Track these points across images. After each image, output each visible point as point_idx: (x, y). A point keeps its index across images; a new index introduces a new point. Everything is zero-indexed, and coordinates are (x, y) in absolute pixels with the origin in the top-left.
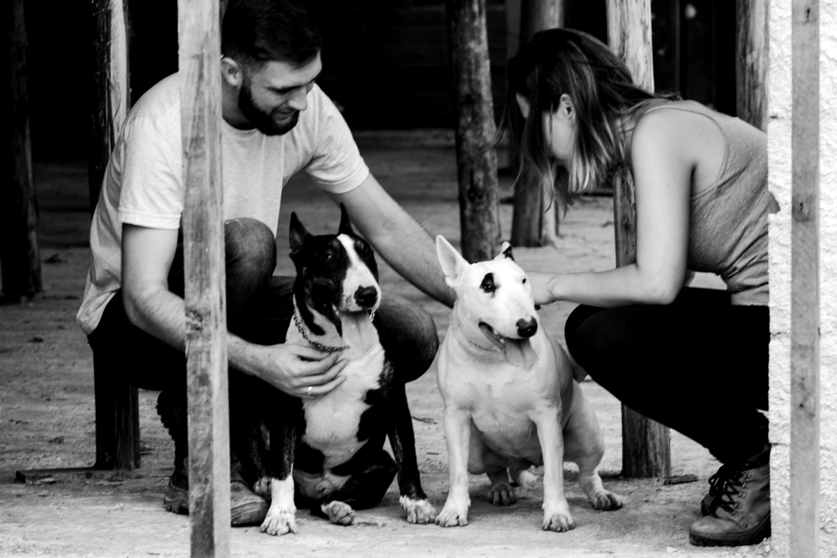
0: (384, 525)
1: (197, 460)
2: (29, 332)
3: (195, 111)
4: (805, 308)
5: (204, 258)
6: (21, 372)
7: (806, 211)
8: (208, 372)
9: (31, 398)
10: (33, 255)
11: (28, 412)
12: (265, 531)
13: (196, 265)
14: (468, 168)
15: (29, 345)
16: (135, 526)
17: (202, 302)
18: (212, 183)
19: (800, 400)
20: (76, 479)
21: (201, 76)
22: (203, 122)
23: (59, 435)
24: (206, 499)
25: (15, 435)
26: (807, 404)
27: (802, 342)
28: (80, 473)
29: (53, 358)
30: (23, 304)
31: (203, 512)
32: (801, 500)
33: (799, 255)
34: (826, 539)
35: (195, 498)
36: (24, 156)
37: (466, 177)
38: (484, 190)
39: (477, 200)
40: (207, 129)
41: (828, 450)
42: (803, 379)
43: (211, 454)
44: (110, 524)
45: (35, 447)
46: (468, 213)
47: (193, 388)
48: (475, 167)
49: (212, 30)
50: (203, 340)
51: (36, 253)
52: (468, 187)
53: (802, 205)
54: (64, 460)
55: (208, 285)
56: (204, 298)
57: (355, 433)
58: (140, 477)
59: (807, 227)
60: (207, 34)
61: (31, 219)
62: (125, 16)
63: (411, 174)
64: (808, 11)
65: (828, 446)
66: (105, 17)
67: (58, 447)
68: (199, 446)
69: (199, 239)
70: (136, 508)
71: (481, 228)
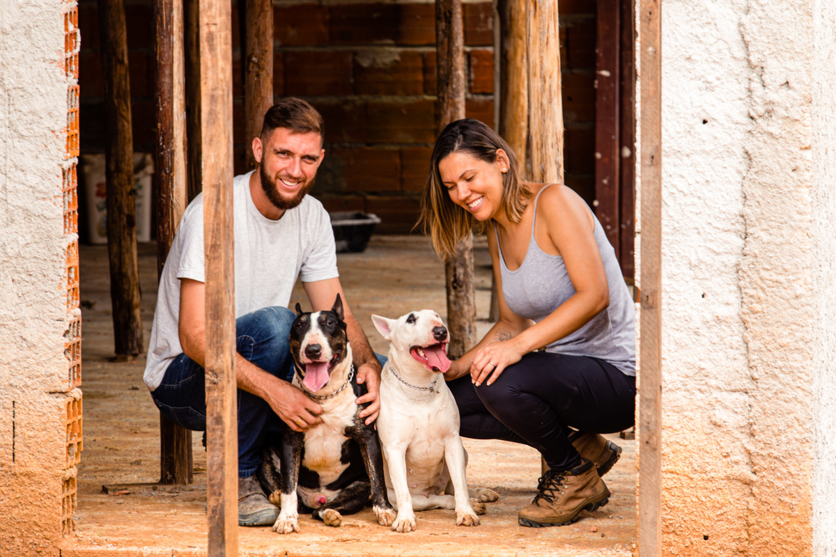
0: (363, 527)
1: (213, 479)
2: (130, 383)
3: (213, 225)
4: (650, 371)
5: (219, 331)
6: (119, 412)
7: (650, 301)
8: (222, 415)
9: (123, 431)
10: (137, 326)
11: (119, 442)
12: (276, 531)
13: (214, 337)
14: (452, 265)
15: (128, 392)
16: (183, 526)
17: (218, 364)
18: (226, 278)
19: (646, 438)
20: (145, 491)
21: (218, 200)
22: (220, 233)
23: (138, 458)
24: (219, 507)
25: (107, 458)
26: (651, 441)
27: (647, 396)
28: (148, 487)
29: (144, 402)
30: (129, 362)
31: (217, 517)
32: (647, 511)
33: (646, 333)
34: (676, 539)
35: (212, 506)
36: (132, 253)
37: (451, 272)
38: (464, 282)
39: (459, 289)
40: (222, 239)
41: (678, 474)
42: (648, 423)
43: (223, 474)
44: (165, 524)
45: (120, 468)
46: (452, 298)
47: (211, 426)
48: (457, 264)
49: (227, 167)
50: (218, 392)
51: (140, 325)
52: (452, 279)
53: (648, 297)
54: (139, 477)
55: (222, 352)
56: (219, 361)
57: (339, 458)
58: (192, 490)
59: (651, 313)
60: (223, 169)
61: (136, 300)
62: (185, 154)
63: (426, 269)
64: (653, 157)
65: (678, 472)
66: (170, 156)
67: (136, 468)
68: (215, 468)
69: (216, 318)
70: (185, 513)
71: (461, 309)
